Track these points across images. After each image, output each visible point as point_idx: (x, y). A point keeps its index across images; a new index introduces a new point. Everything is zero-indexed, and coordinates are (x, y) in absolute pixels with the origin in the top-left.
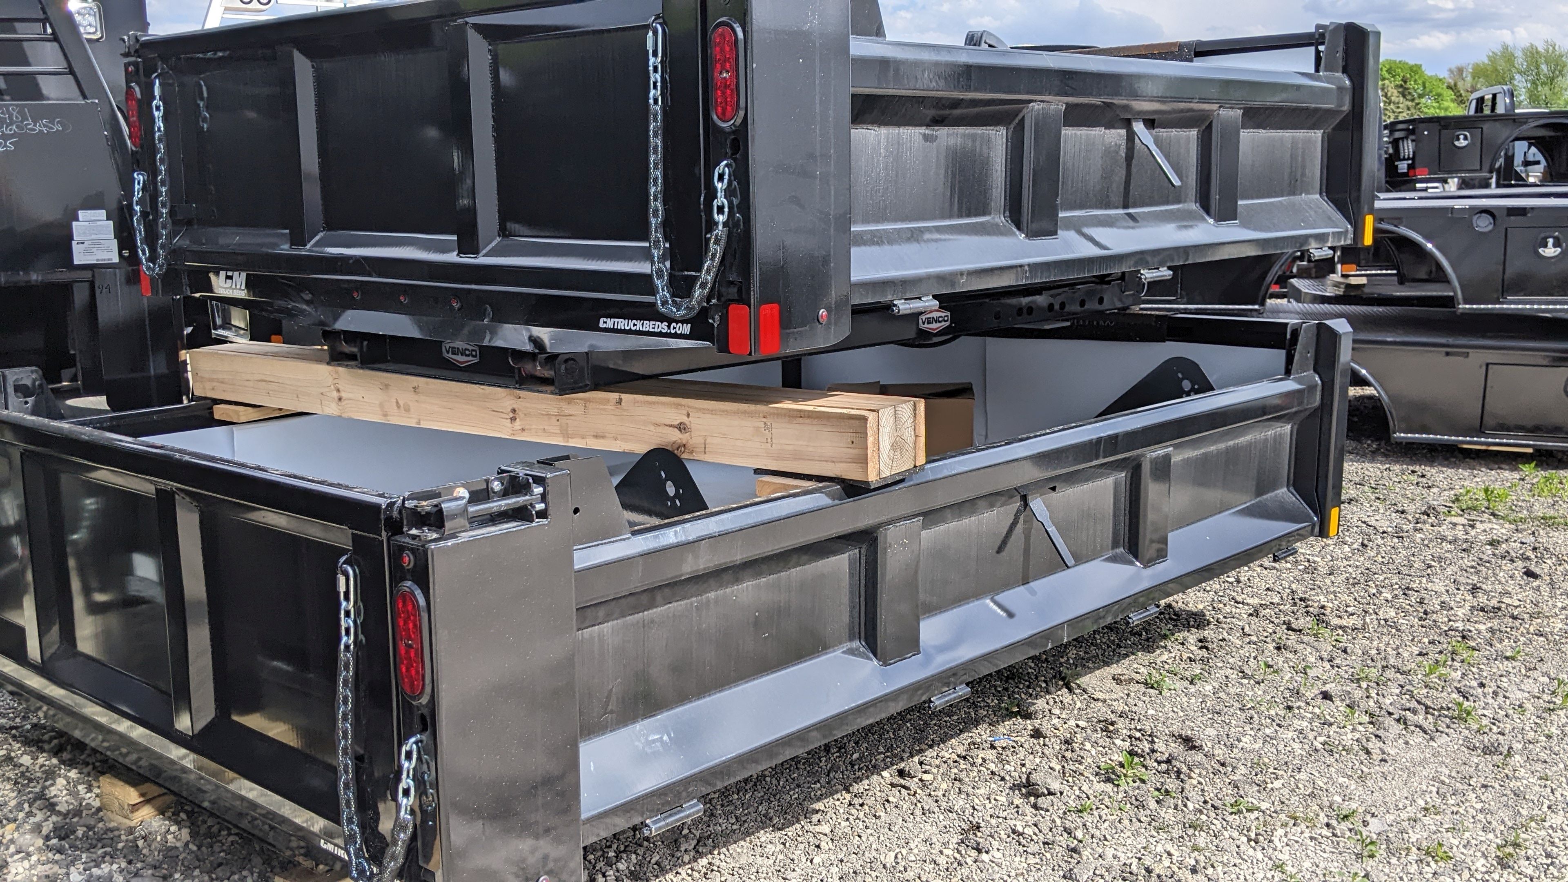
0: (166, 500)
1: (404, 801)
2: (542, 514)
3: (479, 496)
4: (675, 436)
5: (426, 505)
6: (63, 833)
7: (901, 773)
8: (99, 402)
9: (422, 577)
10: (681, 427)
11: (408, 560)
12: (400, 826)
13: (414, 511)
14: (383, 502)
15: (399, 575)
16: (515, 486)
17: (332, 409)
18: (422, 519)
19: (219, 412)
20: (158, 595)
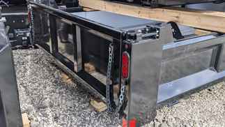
0: (74, 25)
1: (121, 99)
2: (158, 37)
3: (144, 32)
4: (176, 19)
5: (133, 34)
6: (56, 82)
7: (209, 90)
8: (65, 7)
9: (130, 51)
10: (177, 17)
11: (126, 46)
12: (119, 104)
13: (129, 35)
14: (121, 32)
15: (124, 49)
16: (153, 30)
17: (104, 9)
18: (131, 37)
19: (84, 9)
20: (72, 42)
